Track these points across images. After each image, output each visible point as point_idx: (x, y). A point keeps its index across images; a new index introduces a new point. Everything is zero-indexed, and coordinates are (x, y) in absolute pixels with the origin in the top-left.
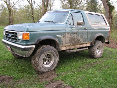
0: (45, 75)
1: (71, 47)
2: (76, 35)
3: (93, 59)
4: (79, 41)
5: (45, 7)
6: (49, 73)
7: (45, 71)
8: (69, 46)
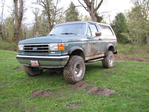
0: (78, 84)
1: (91, 57)
2: (95, 45)
3: (107, 69)
4: (97, 51)
5: (18, 20)
6: (81, 82)
7: (78, 80)
8: (90, 56)
